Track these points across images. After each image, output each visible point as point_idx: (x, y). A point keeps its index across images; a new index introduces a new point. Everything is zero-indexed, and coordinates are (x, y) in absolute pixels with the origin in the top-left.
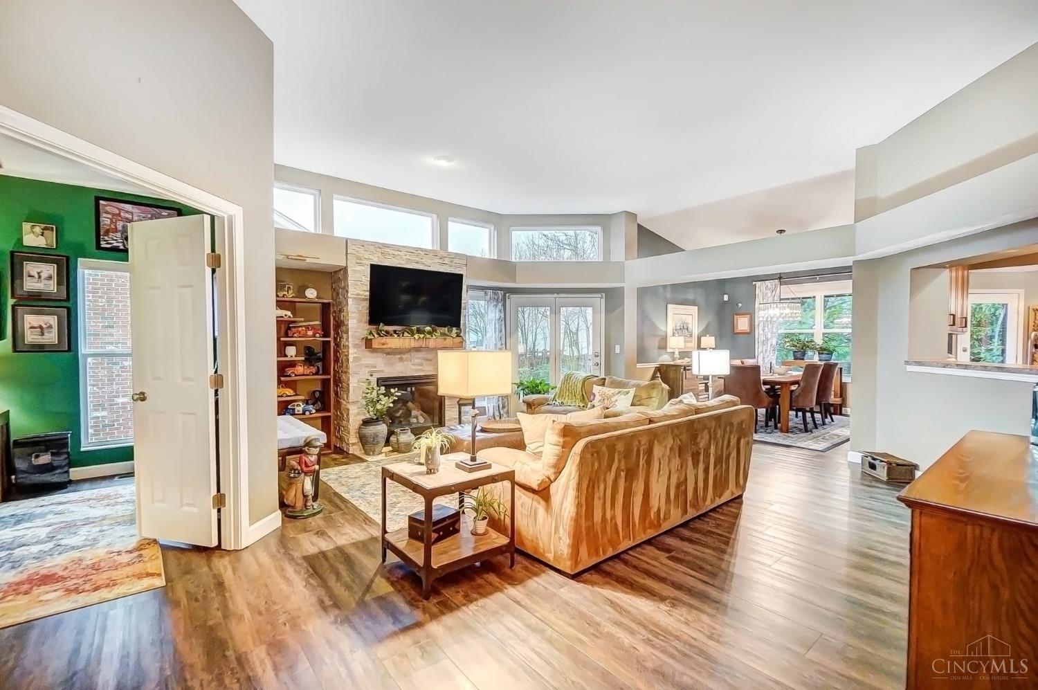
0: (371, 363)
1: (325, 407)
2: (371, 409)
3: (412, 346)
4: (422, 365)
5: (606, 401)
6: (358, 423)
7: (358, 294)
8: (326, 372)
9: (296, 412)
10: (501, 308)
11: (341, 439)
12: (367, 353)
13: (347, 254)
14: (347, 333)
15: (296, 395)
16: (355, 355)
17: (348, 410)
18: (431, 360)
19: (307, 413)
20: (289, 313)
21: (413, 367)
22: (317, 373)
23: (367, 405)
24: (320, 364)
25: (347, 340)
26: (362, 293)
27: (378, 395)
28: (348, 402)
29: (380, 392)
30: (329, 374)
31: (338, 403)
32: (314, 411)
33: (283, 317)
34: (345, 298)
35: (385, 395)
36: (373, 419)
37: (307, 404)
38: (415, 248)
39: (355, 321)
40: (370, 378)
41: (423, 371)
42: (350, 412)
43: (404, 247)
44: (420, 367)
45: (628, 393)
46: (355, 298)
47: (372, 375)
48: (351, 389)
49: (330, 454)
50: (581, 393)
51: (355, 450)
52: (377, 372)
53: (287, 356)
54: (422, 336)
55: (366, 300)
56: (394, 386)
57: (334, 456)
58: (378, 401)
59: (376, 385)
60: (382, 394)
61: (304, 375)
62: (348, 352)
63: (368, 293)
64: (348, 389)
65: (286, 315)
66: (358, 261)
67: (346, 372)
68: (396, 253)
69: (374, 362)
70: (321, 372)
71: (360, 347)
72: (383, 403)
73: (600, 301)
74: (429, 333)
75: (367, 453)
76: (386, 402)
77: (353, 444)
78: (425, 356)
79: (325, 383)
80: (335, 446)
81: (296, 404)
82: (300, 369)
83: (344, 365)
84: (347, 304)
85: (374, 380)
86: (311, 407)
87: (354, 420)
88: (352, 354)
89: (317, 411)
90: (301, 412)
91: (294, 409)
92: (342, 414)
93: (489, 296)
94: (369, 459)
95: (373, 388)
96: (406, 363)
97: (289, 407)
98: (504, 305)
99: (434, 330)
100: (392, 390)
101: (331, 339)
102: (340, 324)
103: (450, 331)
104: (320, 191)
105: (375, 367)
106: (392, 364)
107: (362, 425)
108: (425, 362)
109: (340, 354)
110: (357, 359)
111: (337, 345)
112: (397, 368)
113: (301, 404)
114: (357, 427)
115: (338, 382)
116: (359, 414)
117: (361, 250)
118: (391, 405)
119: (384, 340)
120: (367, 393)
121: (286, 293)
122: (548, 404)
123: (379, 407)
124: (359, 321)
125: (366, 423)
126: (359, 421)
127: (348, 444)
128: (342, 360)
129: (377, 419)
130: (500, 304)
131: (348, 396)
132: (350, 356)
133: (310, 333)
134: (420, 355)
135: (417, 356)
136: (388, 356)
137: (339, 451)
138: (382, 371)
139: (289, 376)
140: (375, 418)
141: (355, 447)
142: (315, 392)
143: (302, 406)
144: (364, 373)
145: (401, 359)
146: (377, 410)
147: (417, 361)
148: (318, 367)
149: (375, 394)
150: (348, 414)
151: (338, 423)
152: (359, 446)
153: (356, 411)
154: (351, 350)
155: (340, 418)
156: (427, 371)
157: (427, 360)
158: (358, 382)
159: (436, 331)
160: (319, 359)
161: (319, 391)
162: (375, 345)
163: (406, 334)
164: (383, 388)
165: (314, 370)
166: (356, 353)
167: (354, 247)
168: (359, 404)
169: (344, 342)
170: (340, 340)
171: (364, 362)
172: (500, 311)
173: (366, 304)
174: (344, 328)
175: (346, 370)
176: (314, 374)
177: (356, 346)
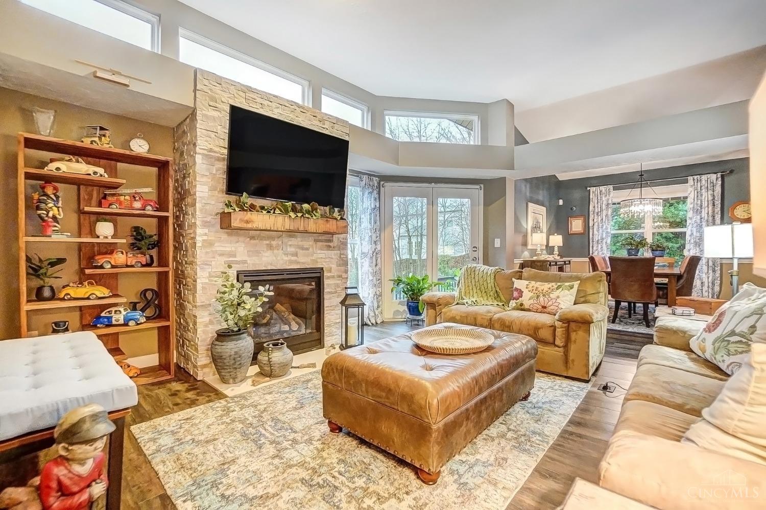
0: (228, 249)
1: (161, 313)
2: (230, 317)
3: (287, 227)
4: (296, 255)
5: (541, 299)
6: (210, 335)
7: (211, 150)
8: (163, 262)
9: (114, 322)
10: (377, 196)
11: (187, 358)
12: (223, 235)
13: (195, 90)
14: (194, 205)
15: (116, 295)
16: (205, 238)
17: (195, 316)
18: (307, 249)
19: (132, 323)
20: (101, 171)
21: (286, 258)
22: (149, 265)
23: (224, 311)
24: (154, 252)
25: (194, 215)
26: (217, 149)
27: (240, 297)
28: (196, 306)
29: (243, 291)
30: (167, 266)
31: (181, 308)
32: (143, 320)
33: (90, 174)
34: (192, 156)
35: (251, 295)
36: (233, 331)
37: (134, 308)
38: (288, 101)
39: (205, 189)
40: (227, 270)
41: (298, 263)
42: (198, 320)
43: (276, 97)
44: (294, 258)
45: (572, 287)
46: (207, 155)
47: (230, 267)
48: (199, 287)
49: (169, 381)
50: (494, 289)
51: (207, 374)
52: (237, 262)
53: (98, 237)
54: (300, 215)
55: (224, 159)
56: (263, 282)
57: (176, 386)
58: (239, 304)
59: (236, 281)
60: (246, 294)
61: (127, 266)
62: (195, 232)
63: (226, 151)
64: (195, 286)
65: (95, 173)
66: (211, 103)
67: (192, 263)
68: (266, 103)
69: (233, 249)
70: (155, 264)
71: (213, 225)
72: (248, 306)
73: (478, 192)
74: (308, 212)
75: (224, 380)
76: (252, 306)
77: (205, 366)
78: (300, 243)
79: (162, 278)
80: (178, 366)
81: (113, 309)
82: (120, 258)
83: (190, 252)
84: (195, 163)
85: (233, 273)
86: (137, 314)
87: (204, 332)
88: (201, 235)
89: (148, 319)
90: (121, 322)
91: (109, 318)
92: (187, 323)
93: (364, 182)
94: (229, 390)
95: (232, 286)
96: (276, 251)
97: (103, 314)
98: (379, 193)
99: (314, 209)
100: (261, 289)
101: (169, 214)
102: (183, 195)
103: (331, 212)
104: (160, 16)
105: (235, 256)
106: (257, 253)
107: (217, 340)
108: (300, 252)
109: (183, 237)
110: (209, 244)
111: (180, 225)
112: (264, 259)
113: (122, 310)
114: (209, 341)
115: (180, 277)
116: (211, 322)
117: (218, 89)
118: (260, 310)
119: (249, 215)
120: (224, 293)
121: (96, 139)
122: (457, 304)
123: (242, 313)
124: (212, 189)
125: (223, 336)
126: (212, 333)
127: (195, 367)
128: (186, 246)
129: (239, 330)
130: (375, 192)
131: (194, 297)
132: (198, 238)
133: (138, 205)
134: (293, 241)
135: (290, 243)
136: (252, 241)
137: (183, 375)
138: (245, 262)
139: (101, 267)
140: (236, 329)
141: (206, 370)
142: (146, 290)
143: (124, 313)
144: (219, 264)
145: (270, 247)
146: (240, 318)
147: (292, 250)
148: (151, 257)
149: (235, 293)
150: (195, 323)
151: (182, 336)
152: (212, 367)
153: (207, 319)
154: (199, 231)
155: (183, 328)
156: (303, 263)
157: (303, 248)
158: (210, 276)
159: (316, 209)
160: (153, 246)
161: (152, 290)
162: (235, 223)
163: (277, 211)
164: (248, 285)
165: (144, 259)
166: (206, 234)
167: (206, 82)
168: (211, 309)
169: (189, 220)
170: (184, 217)
171: (218, 249)
172: (375, 199)
173: (223, 166)
174: (189, 200)
175: (193, 259)
176: (143, 266)
177: (206, 224)
